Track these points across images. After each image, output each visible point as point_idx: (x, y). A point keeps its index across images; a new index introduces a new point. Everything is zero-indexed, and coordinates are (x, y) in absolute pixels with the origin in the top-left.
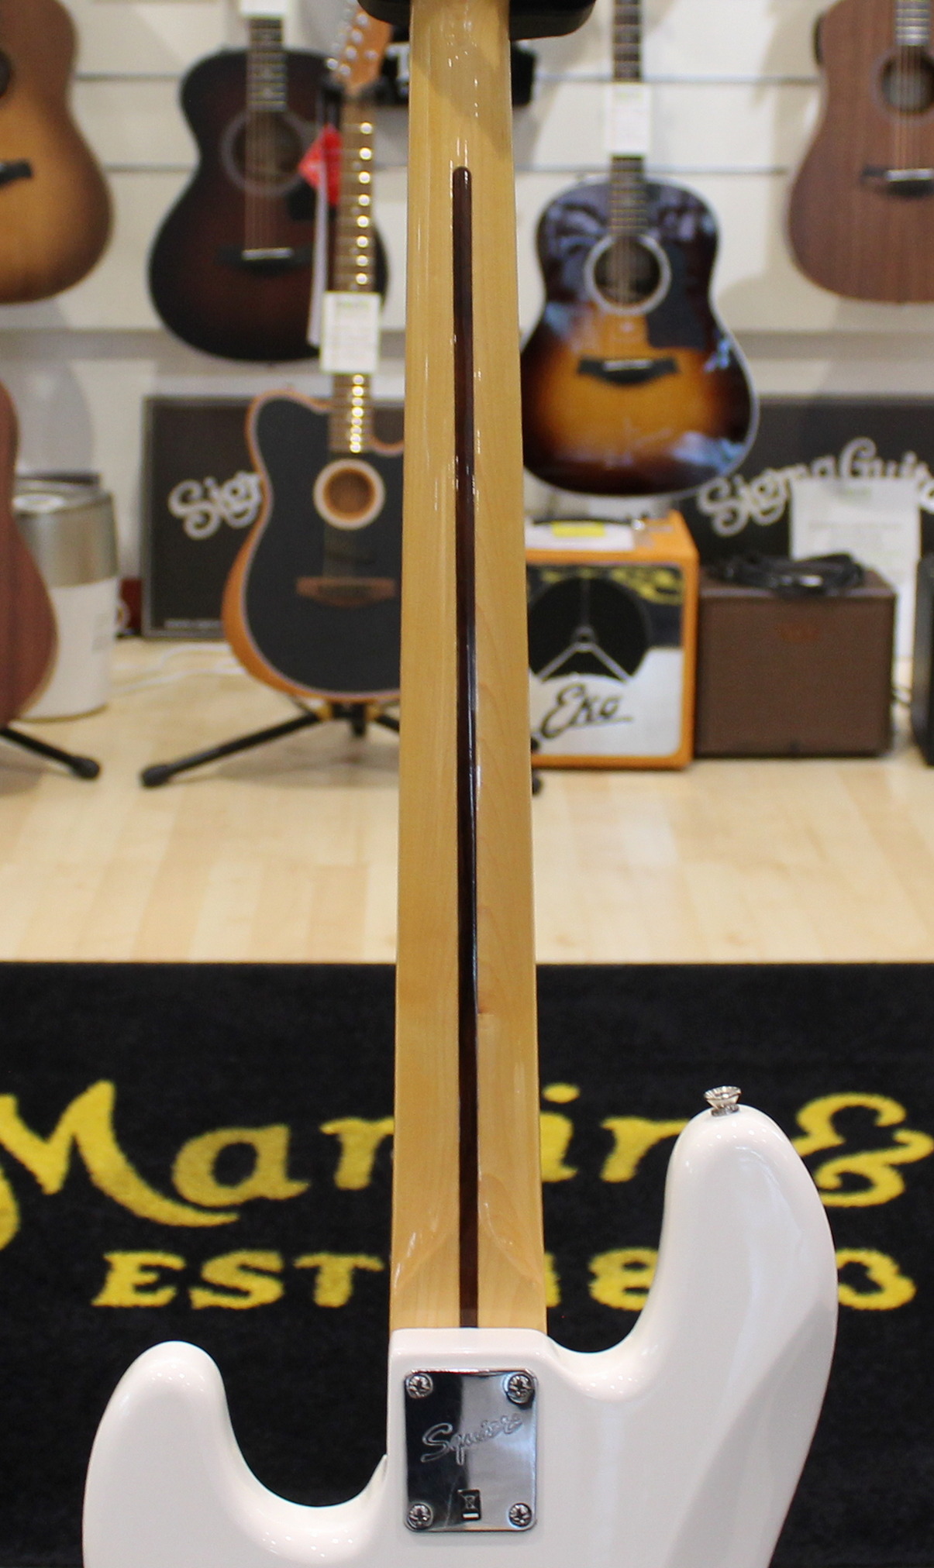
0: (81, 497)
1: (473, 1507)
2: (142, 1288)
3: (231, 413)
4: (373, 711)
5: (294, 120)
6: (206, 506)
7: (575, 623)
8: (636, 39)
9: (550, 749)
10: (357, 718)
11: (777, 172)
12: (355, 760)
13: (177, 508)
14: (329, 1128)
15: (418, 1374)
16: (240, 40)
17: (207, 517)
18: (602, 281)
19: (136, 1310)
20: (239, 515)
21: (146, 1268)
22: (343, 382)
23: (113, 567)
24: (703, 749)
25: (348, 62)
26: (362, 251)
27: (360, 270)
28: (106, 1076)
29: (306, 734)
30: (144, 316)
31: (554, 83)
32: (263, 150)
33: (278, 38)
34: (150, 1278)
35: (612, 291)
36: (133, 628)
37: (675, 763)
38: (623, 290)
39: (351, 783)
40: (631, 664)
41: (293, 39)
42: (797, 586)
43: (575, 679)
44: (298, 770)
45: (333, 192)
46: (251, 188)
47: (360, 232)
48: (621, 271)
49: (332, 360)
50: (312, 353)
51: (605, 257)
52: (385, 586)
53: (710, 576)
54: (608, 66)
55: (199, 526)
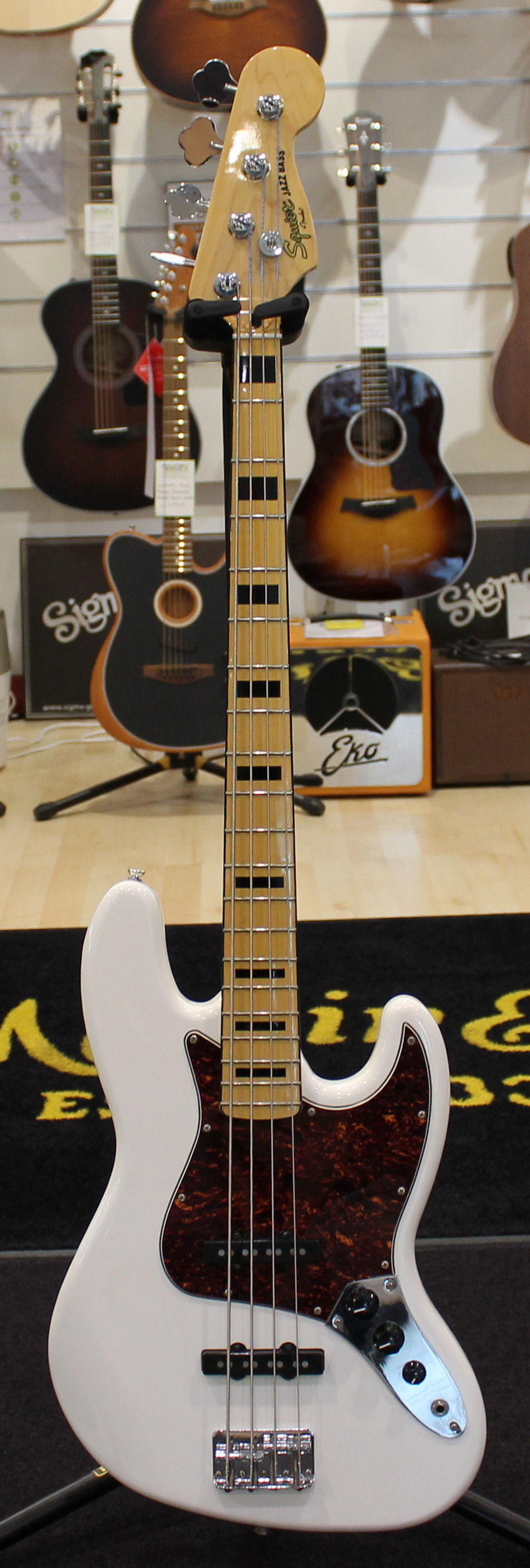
2: (64, 1110)
3: (91, 548)
4: (200, 760)
5: (126, 331)
6: (69, 619)
7: (345, 691)
8: (377, 262)
9: (330, 782)
10: (187, 765)
11: (487, 354)
12: (188, 797)
13: (48, 622)
16: (85, 274)
17: (71, 626)
18: (357, 442)
19: (64, 1121)
20: (94, 626)
21: (68, 1099)
22: (170, 522)
23: (7, 665)
24: (439, 780)
25: (168, 294)
26: (181, 429)
27: (179, 442)
28: (31, 996)
29: (150, 779)
30: (22, 479)
31: (318, 294)
32: (105, 354)
33: (114, 272)
34: (72, 1104)
35: (364, 449)
36: (18, 712)
37: (420, 790)
38: (374, 448)
39: (187, 812)
40: (386, 724)
41: (124, 272)
42: (505, 658)
43: (346, 732)
44: (147, 805)
45: (158, 387)
46: (96, 383)
47: (178, 415)
48: (372, 434)
49: (161, 508)
50: (150, 502)
51: (359, 422)
52: (206, 669)
53: (441, 654)
54: (355, 282)
55: (64, 634)
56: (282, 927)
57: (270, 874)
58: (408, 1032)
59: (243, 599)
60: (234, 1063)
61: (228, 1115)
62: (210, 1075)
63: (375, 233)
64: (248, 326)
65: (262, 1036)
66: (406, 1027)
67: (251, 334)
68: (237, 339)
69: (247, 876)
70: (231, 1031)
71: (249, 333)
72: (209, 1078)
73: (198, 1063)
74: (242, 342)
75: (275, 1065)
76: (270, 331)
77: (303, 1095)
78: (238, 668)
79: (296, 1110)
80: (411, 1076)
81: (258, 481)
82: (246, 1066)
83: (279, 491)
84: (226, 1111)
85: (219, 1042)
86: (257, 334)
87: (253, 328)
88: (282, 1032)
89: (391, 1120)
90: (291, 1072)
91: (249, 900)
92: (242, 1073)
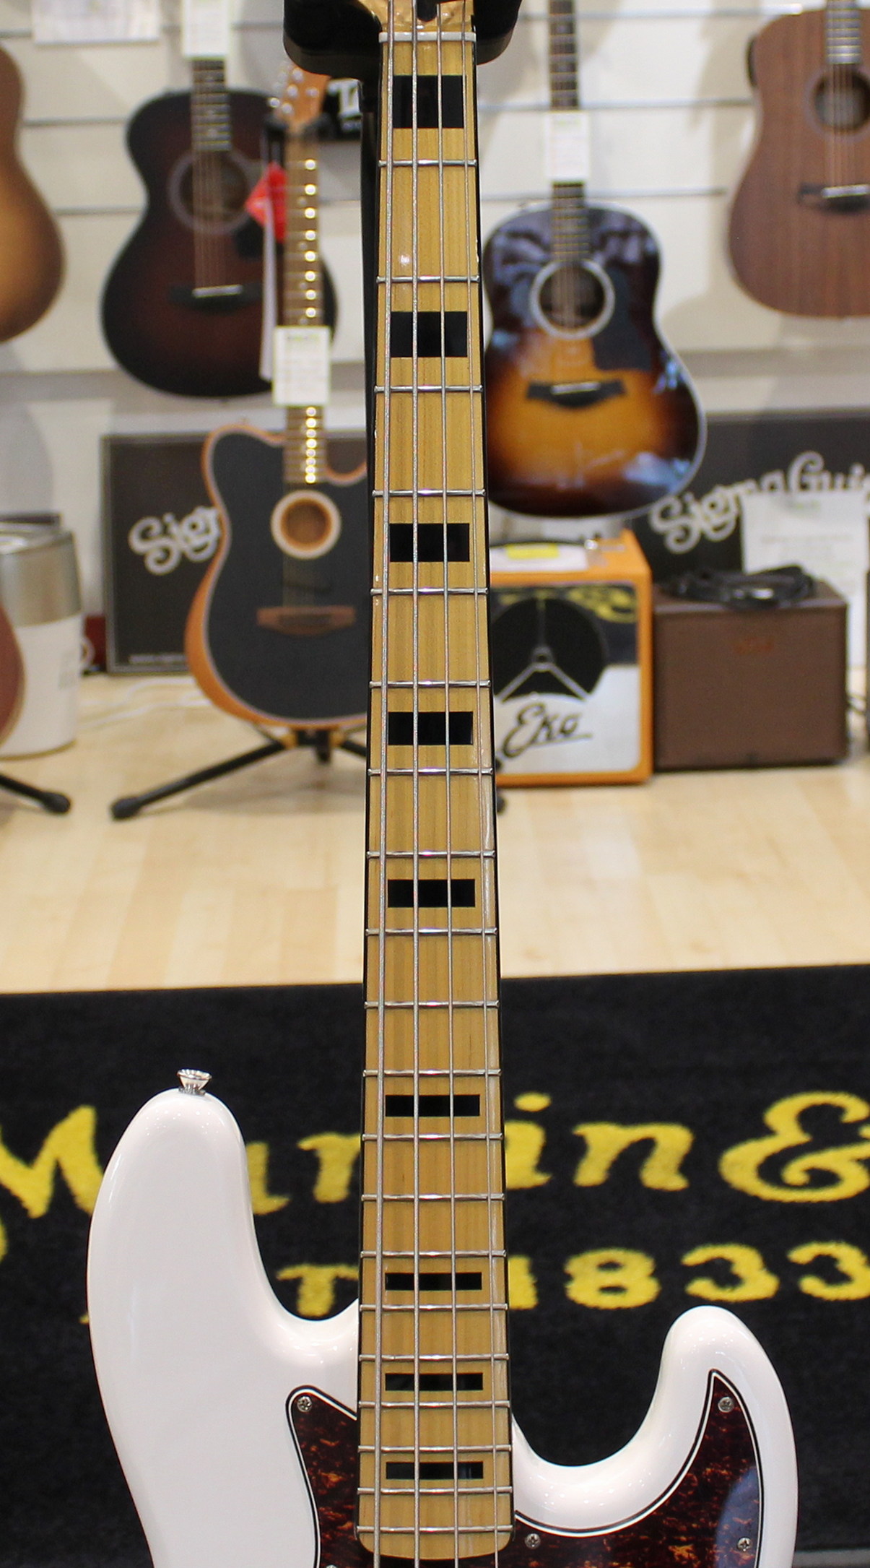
0: (43, 536)
3: (187, 451)
4: (337, 737)
5: (239, 158)
6: (165, 542)
7: (533, 643)
8: (573, 67)
9: (513, 768)
10: (321, 744)
11: (717, 193)
12: (321, 786)
13: (137, 544)
14: (306, 1144)
16: (184, 82)
18: (547, 307)
20: (199, 550)
22: (296, 414)
23: (76, 606)
24: (662, 763)
25: (290, 100)
26: (310, 285)
27: (308, 303)
28: (86, 1101)
29: (271, 762)
30: (100, 357)
31: (494, 113)
32: (210, 188)
33: (221, 79)
35: (558, 316)
36: (98, 664)
37: (634, 777)
38: (568, 315)
39: (318, 808)
40: (589, 683)
41: (236, 79)
42: (750, 599)
43: (535, 698)
44: (265, 798)
45: (280, 229)
46: (200, 228)
47: (307, 266)
48: (566, 296)
49: (284, 393)
50: (265, 387)
51: (549, 282)
52: (343, 614)
53: (663, 592)
54: (543, 94)
55: (160, 562)
56: (477, 1193)
57: (451, 1089)
58: (719, 1388)
59: (400, 551)
60: (382, 1452)
61: (372, 1551)
62: (337, 1472)
63: (571, 28)
64: (409, 19)
65: (436, 1400)
66: (715, 1378)
67: (414, 32)
68: (388, 43)
69: (407, 1093)
70: (378, 1392)
71: (412, 31)
72: (334, 1478)
73: (313, 1449)
74: (398, 48)
75: (463, 1455)
76: (454, 28)
77: (515, 1509)
78: (389, 687)
79: (501, 1542)
80: (724, 1472)
81: (429, 319)
82: (407, 1459)
83: (469, 340)
84: (366, 1543)
85: (355, 1410)
86: (428, 32)
87: (419, 21)
88: (475, 1393)
89: (686, 1555)
90: (494, 1468)
91: (412, 1140)
92: (398, 1470)
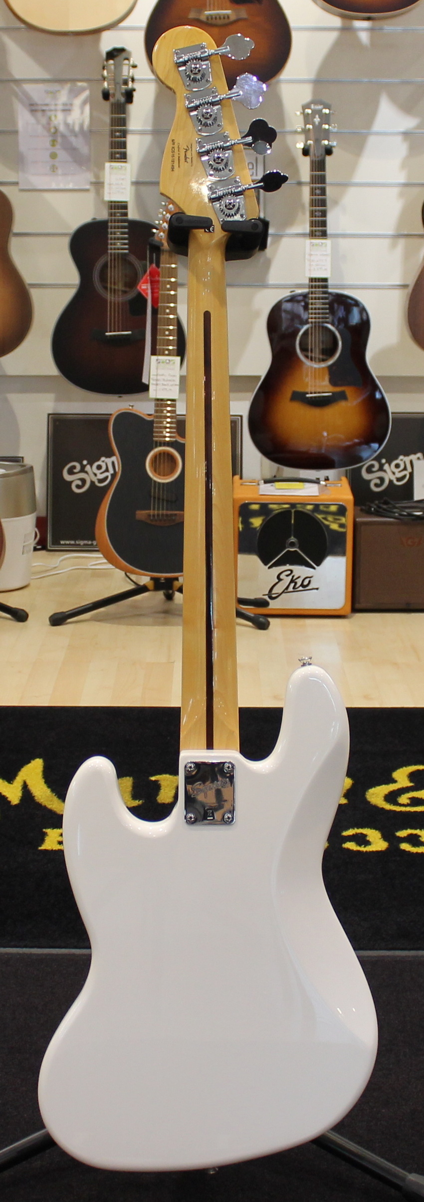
0: (15, 469)
1: (211, 815)
2: (60, 843)
3: (99, 423)
4: (177, 584)
5: (133, 259)
6: (82, 475)
7: (287, 536)
8: (324, 213)
9: (274, 605)
10: (168, 588)
11: (404, 286)
12: (166, 612)
13: (67, 477)
14: (153, 778)
15: (191, 763)
16: (104, 215)
17: (83, 481)
18: (304, 349)
19: (60, 851)
20: (101, 480)
22: (160, 403)
23: (34, 508)
24: (357, 606)
25: (164, 231)
26: (171, 333)
27: (169, 342)
28: (39, 756)
29: (138, 597)
30: (52, 369)
31: (279, 237)
32: (116, 275)
33: (126, 214)
35: (310, 355)
36: (41, 545)
37: (342, 613)
38: (317, 354)
39: (165, 624)
40: (319, 562)
41: (133, 214)
42: (410, 515)
43: (288, 567)
44: (136, 617)
45: (155, 301)
46: (109, 297)
47: (169, 322)
48: (315, 342)
49: (154, 392)
50: (146, 388)
51: (306, 334)
53: (362, 511)
54: (307, 228)
55: (78, 487)
63: (323, 192)
